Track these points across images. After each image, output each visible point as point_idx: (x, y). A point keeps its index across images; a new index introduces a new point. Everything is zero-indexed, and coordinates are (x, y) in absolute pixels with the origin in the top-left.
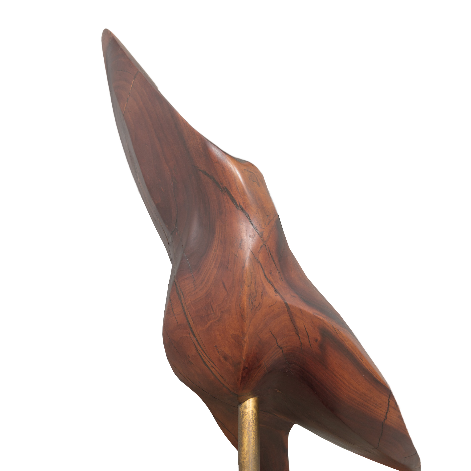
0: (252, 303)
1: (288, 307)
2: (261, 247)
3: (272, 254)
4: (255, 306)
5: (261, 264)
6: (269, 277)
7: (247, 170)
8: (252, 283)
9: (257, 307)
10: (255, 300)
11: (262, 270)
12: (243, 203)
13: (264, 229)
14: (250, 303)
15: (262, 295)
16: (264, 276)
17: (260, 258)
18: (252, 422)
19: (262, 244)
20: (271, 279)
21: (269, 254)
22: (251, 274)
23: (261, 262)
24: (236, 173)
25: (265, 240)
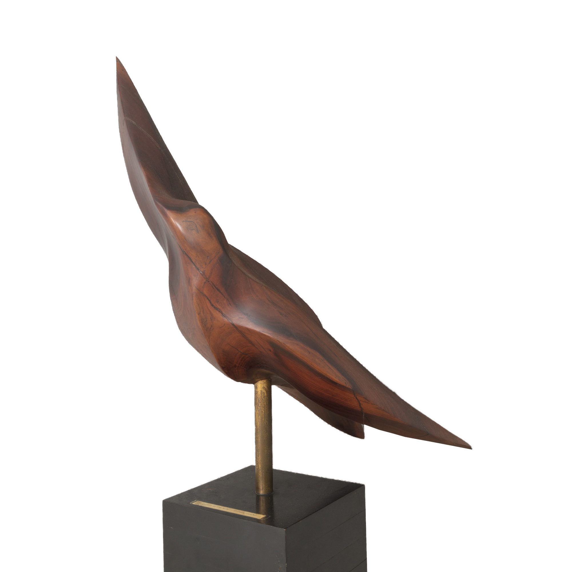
0: (206, 326)
1: (236, 327)
2: (205, 283)
3: (217, 287)
4: (208, 327)
5: (206, 297)
6: (216, 305)
7: (186, 221)
8: (200, 312)
9: (210, 328)
10: (207, 324)
11: (208, 301)
12: (185, 249)
13: (205, 268)
14: (204, 326)
15: (211, 320)
16: (211, 306)
17: (205, 292)
18: (261, 399)
19: (205, 281)
20: (218, 306)
21: (214, 287)
22: (198, 305)
23: (206, 295)
24: (177, 226)
25: (207, 277)
